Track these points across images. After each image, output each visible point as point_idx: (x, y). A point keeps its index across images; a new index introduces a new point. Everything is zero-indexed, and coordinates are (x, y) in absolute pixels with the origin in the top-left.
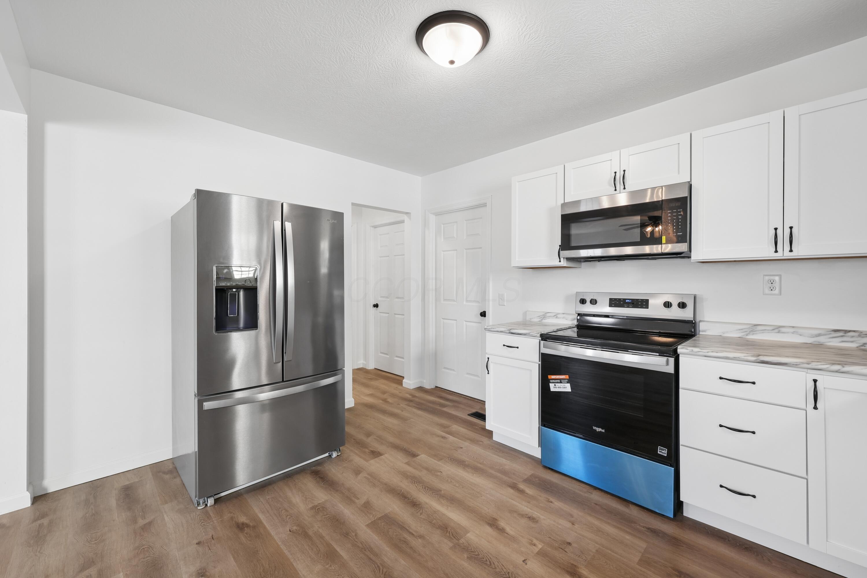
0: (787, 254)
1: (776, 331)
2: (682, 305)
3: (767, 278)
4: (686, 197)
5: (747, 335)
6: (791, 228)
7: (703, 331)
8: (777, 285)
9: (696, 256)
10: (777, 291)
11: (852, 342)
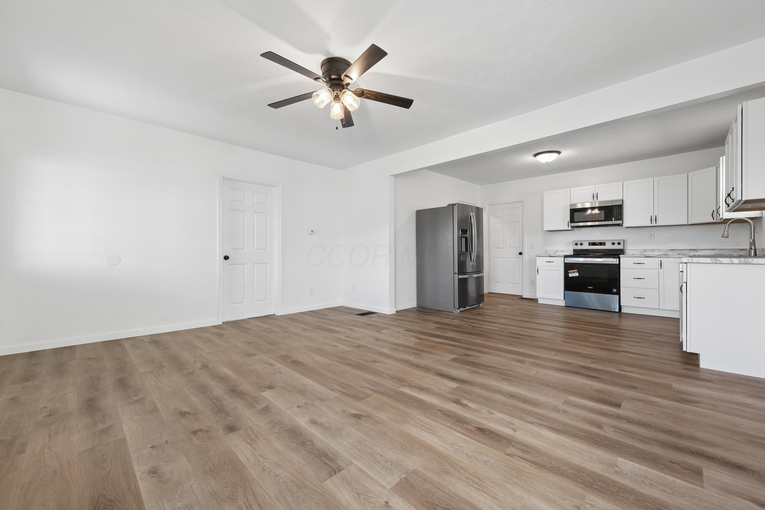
0: (655, 225)
1: (653, 251)
2: (619, 244)
3: (650, 233)
4: (621, 205)
5: (643, 253)
6: (656, 216)
7: (627, 253)
8: (653, 235)
9: (625, 225)
10: (653, 237)
11: (676, 253)
